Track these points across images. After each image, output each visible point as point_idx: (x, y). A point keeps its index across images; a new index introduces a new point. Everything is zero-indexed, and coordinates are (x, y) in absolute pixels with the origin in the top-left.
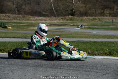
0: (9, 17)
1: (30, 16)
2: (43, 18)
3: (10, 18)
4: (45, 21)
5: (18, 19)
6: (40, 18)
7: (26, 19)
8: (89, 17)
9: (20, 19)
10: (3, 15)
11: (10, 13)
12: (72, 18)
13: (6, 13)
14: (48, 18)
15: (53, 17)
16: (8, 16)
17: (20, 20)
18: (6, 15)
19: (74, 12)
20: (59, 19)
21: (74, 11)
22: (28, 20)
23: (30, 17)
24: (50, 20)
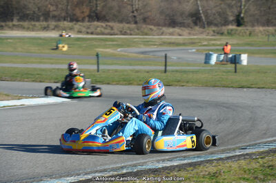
0: (112, 28)
1: (152, 27)
2: (177, 30)
3: (112, 31)
4: (180, 35)
5: (128, 32)
6: (171, 30)
7: (142, 32)
8: (267, 28)
9: (132, 32)
10: (102, 24)
11: (115, 22)
12: (232, 30)
13: (107, 21)
14: (188, 31)
15: (197, 28)
16: (110, 26)
17: (131, 35)
18: (107, 25)
19: (242, 18)
20: (208, 31)
21: (242, 15)
22: (146, 34)
23: (151, 29)
24: (190, 34)
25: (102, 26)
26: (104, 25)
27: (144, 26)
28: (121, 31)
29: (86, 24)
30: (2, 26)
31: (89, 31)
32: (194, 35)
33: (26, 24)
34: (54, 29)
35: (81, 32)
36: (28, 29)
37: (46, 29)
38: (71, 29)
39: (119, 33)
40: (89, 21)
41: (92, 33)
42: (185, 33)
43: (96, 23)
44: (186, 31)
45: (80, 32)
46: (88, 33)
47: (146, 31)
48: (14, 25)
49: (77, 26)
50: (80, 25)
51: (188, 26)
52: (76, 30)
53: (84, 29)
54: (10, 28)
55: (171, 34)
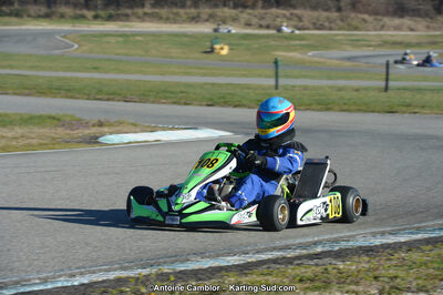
0: (300, 19)
1: (366, 16)
2: (407, 21)
3: (301, 24)
4: (412, 30)
5: (327, 24)
6: (397, 21)
7: (349, 25)
9: (333, 25)
10: (284, 12)
11: (305, 9)
13: (294, 7)
14: (424, 23)
15: (441, 18)
16: (297, 16)
17: (331, 29)
18: (291, 14)
22: (356, 29)
23: (364, 20)
24: (428, 27)
25: (284, 16)
26: (287, 13)
27: (353, 15)
28: (314, 24)
29: (259, 11)
30: (127, 15)
31: (263, 23)
32: (435, 29)
33: (164, 12)
34: (207, 20)
35: (250, 25)
36: (167, 20)
37: (195, 19)
38: (235, 20)
39: (311, 26)
40: (263, 7)
41: (268, 27)
42: (420, 26)
43: (274, 11)
44: (421, 24)
45: (248, 25)
46: (261, 26)
47: (354, 23)
48: (145, 14)
49: (245, 15)
50: (250, 14)
51: (425, 15)
52: (243, 21)
53: (255, 21)
54: (139, 17)
55: (398, 28)
